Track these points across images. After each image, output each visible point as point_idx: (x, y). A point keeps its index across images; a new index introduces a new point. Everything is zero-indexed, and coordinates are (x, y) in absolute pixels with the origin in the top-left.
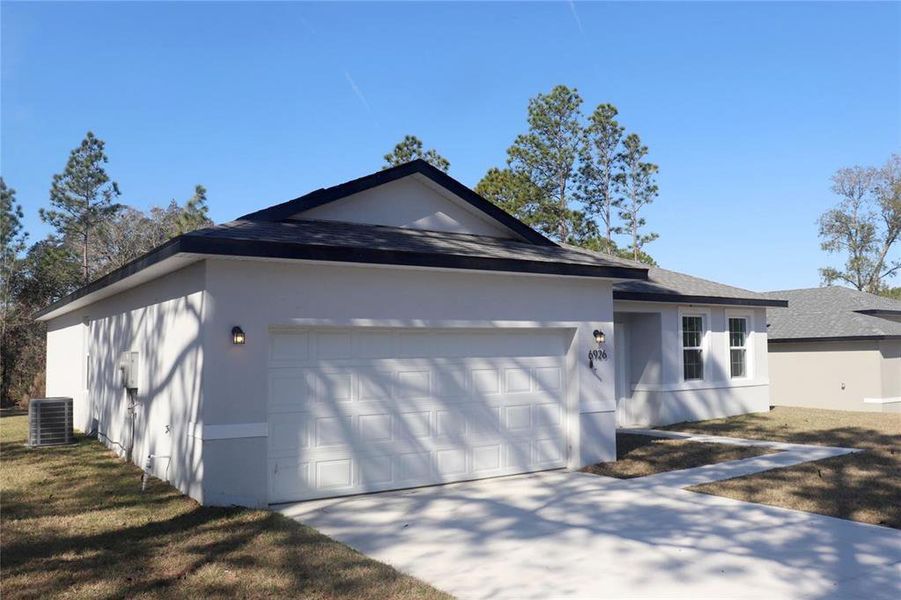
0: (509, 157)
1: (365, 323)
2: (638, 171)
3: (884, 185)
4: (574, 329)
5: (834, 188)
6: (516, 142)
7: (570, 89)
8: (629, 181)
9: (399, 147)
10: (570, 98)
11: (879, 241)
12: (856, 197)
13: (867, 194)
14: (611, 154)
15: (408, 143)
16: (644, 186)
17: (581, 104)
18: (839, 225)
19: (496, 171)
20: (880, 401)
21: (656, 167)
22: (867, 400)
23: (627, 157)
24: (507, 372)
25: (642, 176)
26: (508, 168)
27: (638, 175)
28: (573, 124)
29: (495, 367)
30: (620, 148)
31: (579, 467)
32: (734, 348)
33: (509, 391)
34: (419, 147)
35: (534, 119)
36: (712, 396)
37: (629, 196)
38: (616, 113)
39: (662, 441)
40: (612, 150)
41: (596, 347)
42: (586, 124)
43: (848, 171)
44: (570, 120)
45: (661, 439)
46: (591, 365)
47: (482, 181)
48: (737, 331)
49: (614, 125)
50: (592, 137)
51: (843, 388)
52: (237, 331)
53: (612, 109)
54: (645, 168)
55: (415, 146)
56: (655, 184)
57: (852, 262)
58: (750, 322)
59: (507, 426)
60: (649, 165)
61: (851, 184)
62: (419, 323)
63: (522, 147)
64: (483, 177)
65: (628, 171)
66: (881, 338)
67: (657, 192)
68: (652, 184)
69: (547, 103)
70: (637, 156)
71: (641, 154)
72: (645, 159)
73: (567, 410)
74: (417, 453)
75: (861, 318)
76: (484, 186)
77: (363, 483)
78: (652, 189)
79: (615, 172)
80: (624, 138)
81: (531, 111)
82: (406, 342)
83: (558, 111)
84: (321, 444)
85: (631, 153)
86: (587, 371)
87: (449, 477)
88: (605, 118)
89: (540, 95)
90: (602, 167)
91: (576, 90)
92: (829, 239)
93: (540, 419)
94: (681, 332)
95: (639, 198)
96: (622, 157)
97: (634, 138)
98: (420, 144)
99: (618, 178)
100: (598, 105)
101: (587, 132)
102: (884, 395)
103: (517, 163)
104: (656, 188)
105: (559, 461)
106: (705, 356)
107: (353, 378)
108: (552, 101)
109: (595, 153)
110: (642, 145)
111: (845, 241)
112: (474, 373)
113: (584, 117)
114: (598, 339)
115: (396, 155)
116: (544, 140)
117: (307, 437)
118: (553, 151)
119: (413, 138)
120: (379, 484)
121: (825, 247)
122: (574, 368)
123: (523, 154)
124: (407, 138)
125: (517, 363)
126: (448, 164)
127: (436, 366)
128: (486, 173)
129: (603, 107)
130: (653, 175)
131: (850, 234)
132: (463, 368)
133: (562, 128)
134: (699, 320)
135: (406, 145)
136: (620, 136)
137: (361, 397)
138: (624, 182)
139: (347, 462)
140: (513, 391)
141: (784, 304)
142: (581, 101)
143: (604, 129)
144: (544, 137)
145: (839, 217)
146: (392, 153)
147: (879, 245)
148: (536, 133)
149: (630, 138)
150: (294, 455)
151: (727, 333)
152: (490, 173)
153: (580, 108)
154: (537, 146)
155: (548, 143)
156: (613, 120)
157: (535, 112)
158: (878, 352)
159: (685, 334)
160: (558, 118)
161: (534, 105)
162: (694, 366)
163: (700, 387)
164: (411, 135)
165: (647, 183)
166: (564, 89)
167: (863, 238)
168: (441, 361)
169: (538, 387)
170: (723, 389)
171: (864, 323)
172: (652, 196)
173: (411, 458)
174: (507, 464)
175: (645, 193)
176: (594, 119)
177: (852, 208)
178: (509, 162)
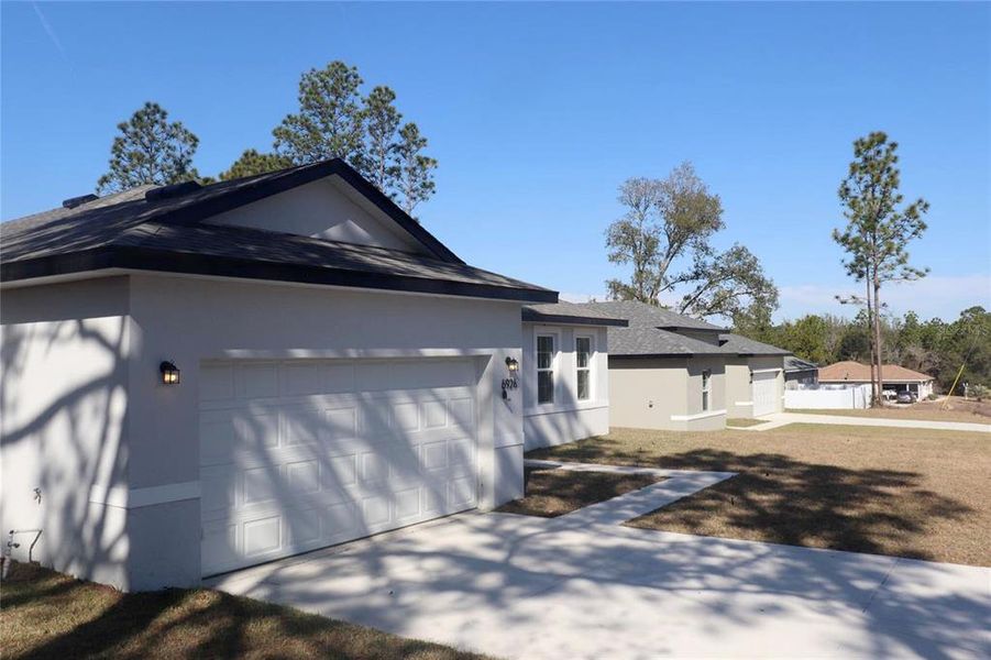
0: (275, 140)
1: (301, 353)
2: (414, 165)
3: (666, 199)
4: (490, 356)
5: (621, 199)
6: (285, 122)
7: (349, 66)
8: (405, 175)
9: (137, 115)
10: (347, 77)
11: (662, 254)
12: (641, 208)
13: (652, 208)
14: (385, 143)
15: (149, 110)
16: (420, 180)
17: (360, 85)
18: (627, 238)
19: (254, 154)
20: (686, 418)
21: (434, 162)
22: (674, 418)
23: (402, 147)
24: (426, 405)
25: (418, 171)
26: (273, 152)
27: (414, 169)
28: (351, 106)
29: (416, 401)
30: (396, 139)
31: (492, 506)
32: (580, 369)
33: (428, 426)
34: (163, 118)
35: (307, 99)
36: (562, 421)
37: (403, 191)
38: (394, 98)
39: (541, 472)
40: (388, 138)
41: (508, 376)
42: (362, 107)
43: (636, 183)
44: (347, 102)
45: (543, 469)
46: (504, 395)
47: (236, 163)
48: (583, 351)
49: (391, 111)
50: (366, 123)
51: (651, 406)
52: (167, 367)
53: (390, 93)
54: (422, 162)
55: (158, 116)
56: (433, 180)
57: (636, 275)
58: (595, 342)
59: (426, 466)
60: (427, 159)
61: (638, 195)
62: (353, 353)
63: (290, 128)
64: (238, 160)
65: (404, 164)
66: (690, 356)
67: (434, 189)
68: (428, 181)
69: (322, 81)
70: (414, 148)
71: (419, 146)
72: (423, 152)
73: (478, 444)
74: (346, 503)
75: (666, 335)
76: (239, 170)
77: (291, 544)
78: (428, 186)
79: (390, 164)
80: (401, 127)
81: (303, 89)
82: (333, 374)
83: (334, 91)
84: (249, 502)
85: (409, 145)
86: (501, 402)
87: (375, 528)
88: (381, 104)
89: (314, 70)
90: (376, 158)
91: (355, 69)
92: (616, 250)
93: (457, 457)
94: (536, 353)
95: (415, 195)
96: (397, 148)
97: (412, 128)
98: (164, 115)
99: (392, 171)
100: (375, 87)
101: (363, 116)
102: (689, 414)
103: (284, 147)
104: (432, 184)
105: (472, 501)
106: (555, 377)
107: (282, 419)
108: (328, 79)
109: (368, 140)
110: (420, 136)
111: (630, 253)
112: (396, 408)
113: (359, 99)
114: (512, 367)
115: (134, 125)
116: (317, 122)
117: (234, 494)
118: (328, 136)
119: (155, 106)
120: (308, 542)
121: (613, 258)
122: (488, 400)
123: (292, 137)
124: (148, 105)
125: (434, 395)
126: (196, 140)
127: (361, 400)
128: (241, 155)
129: (379, 90)
130: (430, 170)
131: (635, 247)
132: (387, 403)
133: (337, 110)
134: (550, 339)
135: (146, 114)
136: (397, 123)
137: (289, 440)
138: (398, 176)
139: (275, 520)
140: (432, 426)
141: (625, 323)
142: (361, 82)
143: (380, 114)
144: (317, 119)
145: (626, 228)
146: (128, 121)
147: (662, 259)
148: (307, 113)
149: (407, 128)
150: (224, 516)
151: (575, 353)
152: (246, 155)
153: (358, 90)
154: (308, 128)
155: (321, 126)
156: (390, 105)
157: (307, 89)
158: (685, 370)
159: (539, 354)
160: (333, 98)
161: (307, 82)
162: (546, 388)
163: (552, 411)
164: (152, 103)
165: (425, 179)
166: (342, 66)
167: (646, 250)
168: (367, 395)
169: (453, 421)
170: (572, 413)
171: (671, 341)
172: (429, 194)
173: (339, 510)
174: (426, 507)
175: (421, 189)
176: (369, 102)
177: (638, 220)
178: (276, 146)
